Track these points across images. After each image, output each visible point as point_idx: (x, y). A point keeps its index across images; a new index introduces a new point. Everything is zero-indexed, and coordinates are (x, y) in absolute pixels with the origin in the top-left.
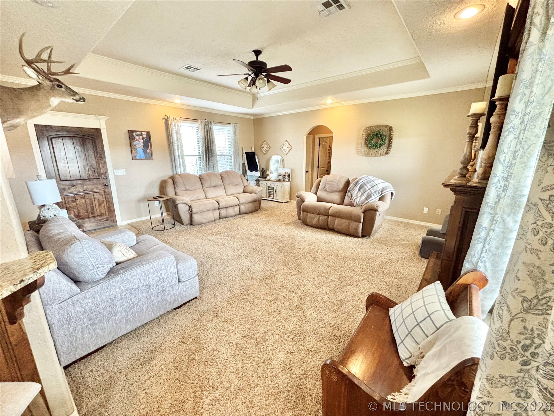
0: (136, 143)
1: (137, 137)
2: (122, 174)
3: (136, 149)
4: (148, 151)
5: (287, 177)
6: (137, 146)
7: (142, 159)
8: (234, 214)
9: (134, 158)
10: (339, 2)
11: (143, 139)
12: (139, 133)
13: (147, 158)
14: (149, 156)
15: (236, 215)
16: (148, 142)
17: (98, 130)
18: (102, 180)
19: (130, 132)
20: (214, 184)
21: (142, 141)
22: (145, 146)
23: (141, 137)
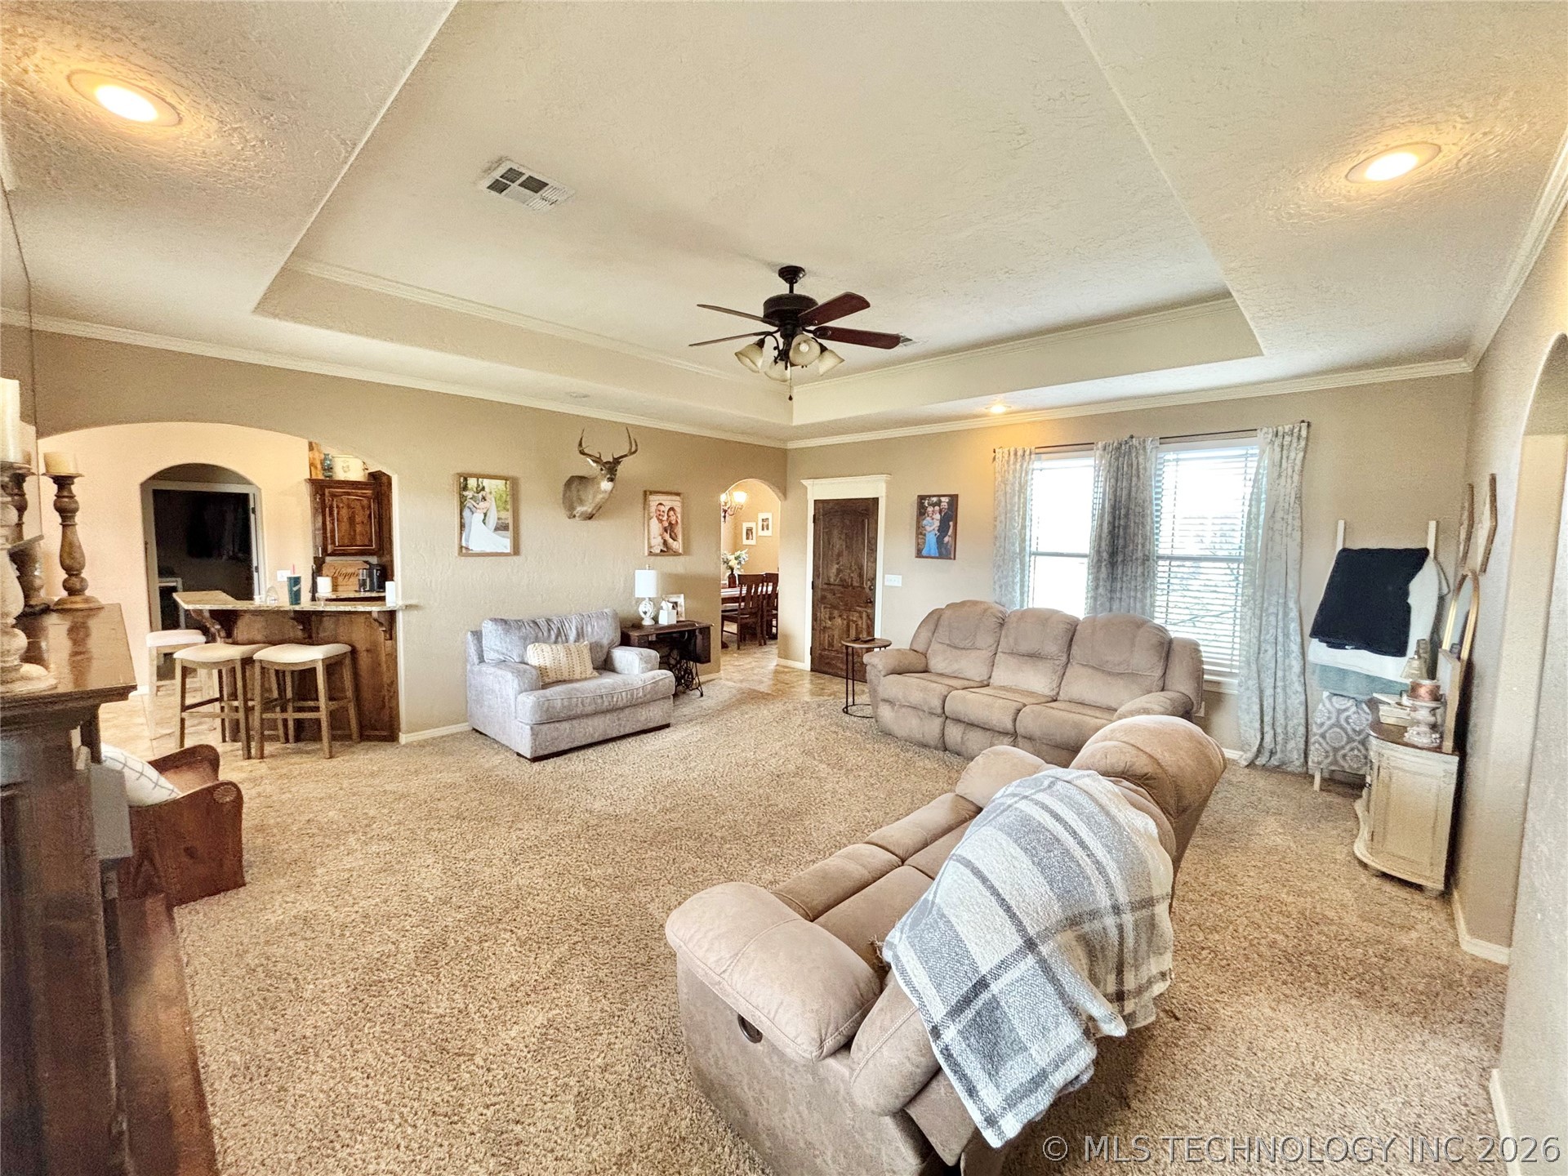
0: (926, 521)
1: (930, 509)
2: (896, 584)
3: (925, 535)
4: (946, 539)
5: (1421, 715)
6: (928, 528)
7: (933, 558)
9: (919, 554)
10: (522, 174)
11: (940, 512)
12: (935, 499)
13: (941, 556)
14: (945, 552)
16: (949, 517)
17: (876, 501)
18: (867, 590)
19: (922, 498)
20: (1024, 647)
21: (938, 516)
22: (943, 529)
23: (937, 508)
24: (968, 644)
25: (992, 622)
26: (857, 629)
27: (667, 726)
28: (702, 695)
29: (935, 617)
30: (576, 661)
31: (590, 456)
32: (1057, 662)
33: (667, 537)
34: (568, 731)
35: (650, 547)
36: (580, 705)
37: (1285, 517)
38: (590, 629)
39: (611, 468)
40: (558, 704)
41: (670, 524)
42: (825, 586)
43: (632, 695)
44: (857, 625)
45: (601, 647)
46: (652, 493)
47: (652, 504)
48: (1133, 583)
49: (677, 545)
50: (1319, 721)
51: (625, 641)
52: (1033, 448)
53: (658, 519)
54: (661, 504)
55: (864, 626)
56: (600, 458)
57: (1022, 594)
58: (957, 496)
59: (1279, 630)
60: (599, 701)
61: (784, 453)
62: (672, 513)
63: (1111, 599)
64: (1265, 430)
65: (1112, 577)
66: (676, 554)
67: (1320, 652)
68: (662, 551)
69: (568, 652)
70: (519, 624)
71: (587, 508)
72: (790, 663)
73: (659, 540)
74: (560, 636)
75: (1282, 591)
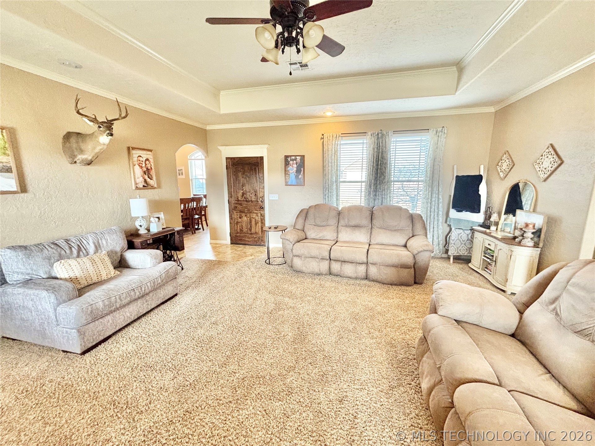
0: (290, 168)
1: (291, 162)
2: (275, 199)
3: (289, 175)
4: (300, 176)
5: (529, 235)
6: (290, 171)
7: (294, 185)
8: (353, 275)
9: (287, 184)
11: (297, 164)
12: (293, 158)
13: (298, 185)
14: (301, 183)
15: (356, 278)
16: (301, 166)
17: (262, 158)
18: (260, 202)
19: (286, 157)
20: (353, 223)
21: (295, 166)
22: (298, 171)
23: (295, 162)
24: (324, 224)
25: (334, 213)
26: (255, 221)
27: (176, 295)
28: (182, 269)
29: (305, 212)
30: (101, 267)
31: (86, 116)
32: (368, 228)
33: (146, 177)
34: (111, 321)
35: (136, 184)
36: (118, 301)
37: (439, 164)
38: (104, 242)
39: (108, 126)
40: (100, 305)
41: (147, 169)
42: (236, 202)
43: (154, 283)
44: (255, 219)
45: (116, 253)
46: (134, 149)
47: (134, 156)
48: (384, 192)
49: (151, 182)
50: (453, 239)
51: (131, 246)
52: (340, 134)
53: (139, 166)
54: (140, 156)
55: (260, 220)
56: (95, 119)
57: (337, 200)
58: (304, 156)
59: (436, 207)
60: (132, 293)
61: (205, 131)
62: (147, 162)
63: (375, 200)
64: (432, 129)
65: (376, 191)
66: (153, 188)
67: (453, 213)
68: (144, 186)
69: (93, 262)
70: (40, 247)
71: (88, 156)
72: (218, 242)
73: (141, 179)
74: (81, 251)
75: (437, 192)
